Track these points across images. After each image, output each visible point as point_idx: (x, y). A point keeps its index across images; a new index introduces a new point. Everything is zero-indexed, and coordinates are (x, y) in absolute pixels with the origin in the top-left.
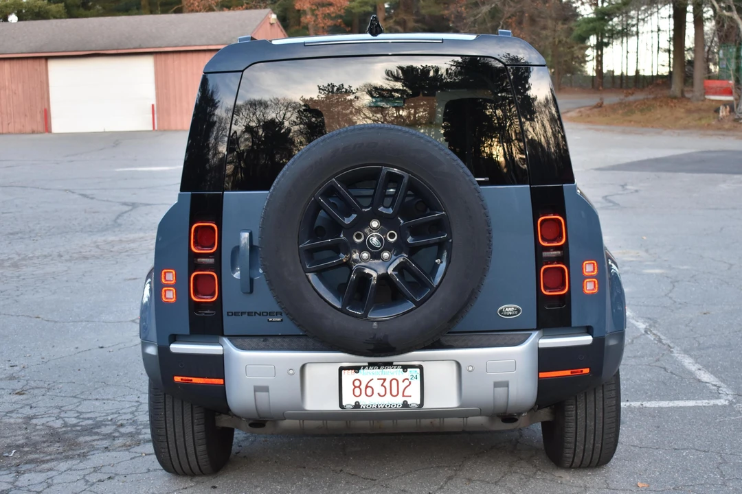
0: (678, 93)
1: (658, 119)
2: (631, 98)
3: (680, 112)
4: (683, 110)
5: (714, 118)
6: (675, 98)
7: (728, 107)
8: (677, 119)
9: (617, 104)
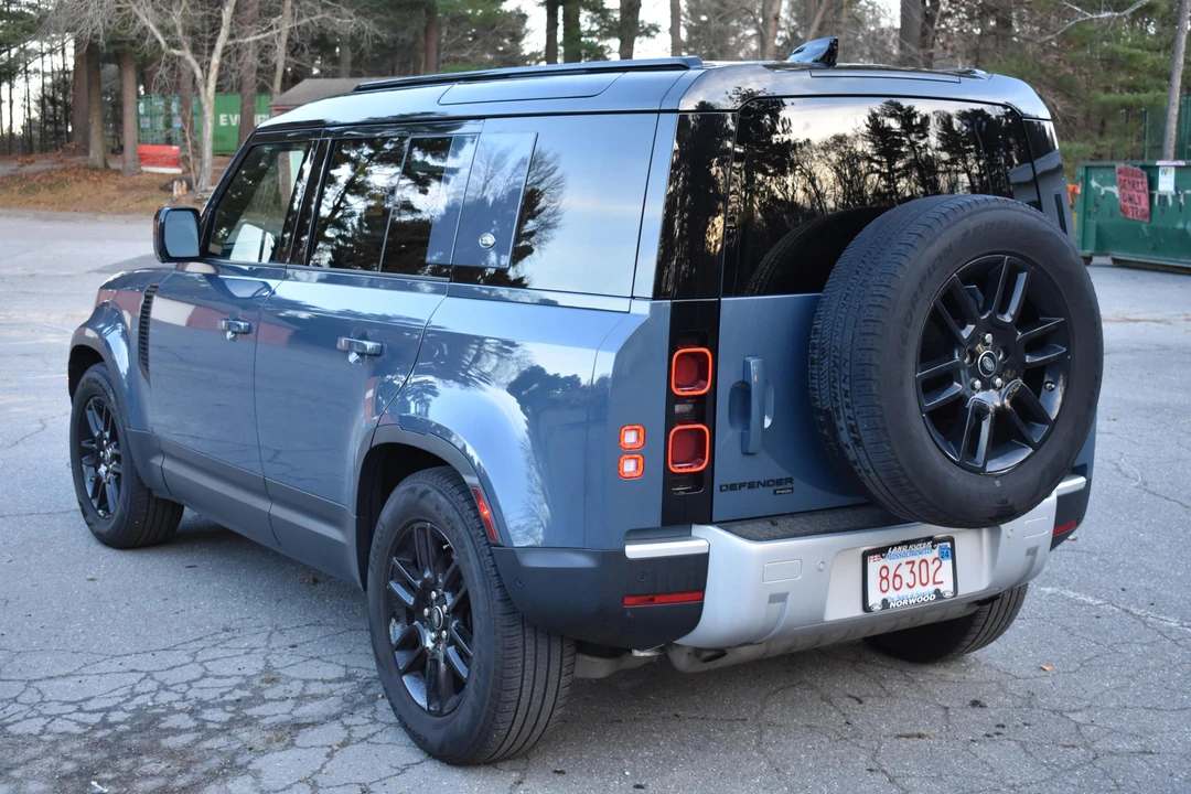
0: (99, 162)
1: (80, 199)
2: (30, 168)
3: (109, 188)
4: (114, 187)
5: (167, 198)
6: (96, 169)
7: (184, 182)
8: (109, 200)
9: (8, 176)
